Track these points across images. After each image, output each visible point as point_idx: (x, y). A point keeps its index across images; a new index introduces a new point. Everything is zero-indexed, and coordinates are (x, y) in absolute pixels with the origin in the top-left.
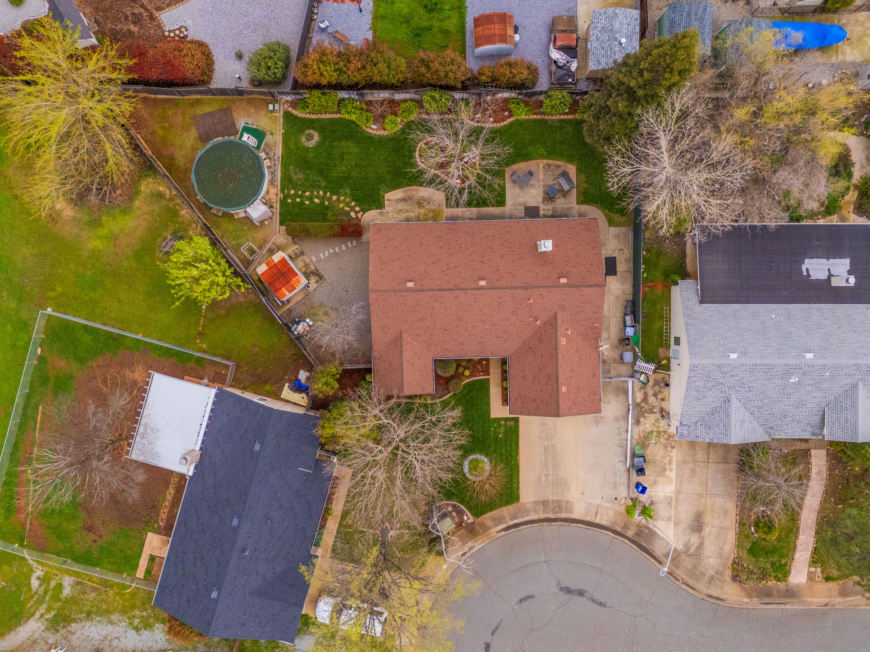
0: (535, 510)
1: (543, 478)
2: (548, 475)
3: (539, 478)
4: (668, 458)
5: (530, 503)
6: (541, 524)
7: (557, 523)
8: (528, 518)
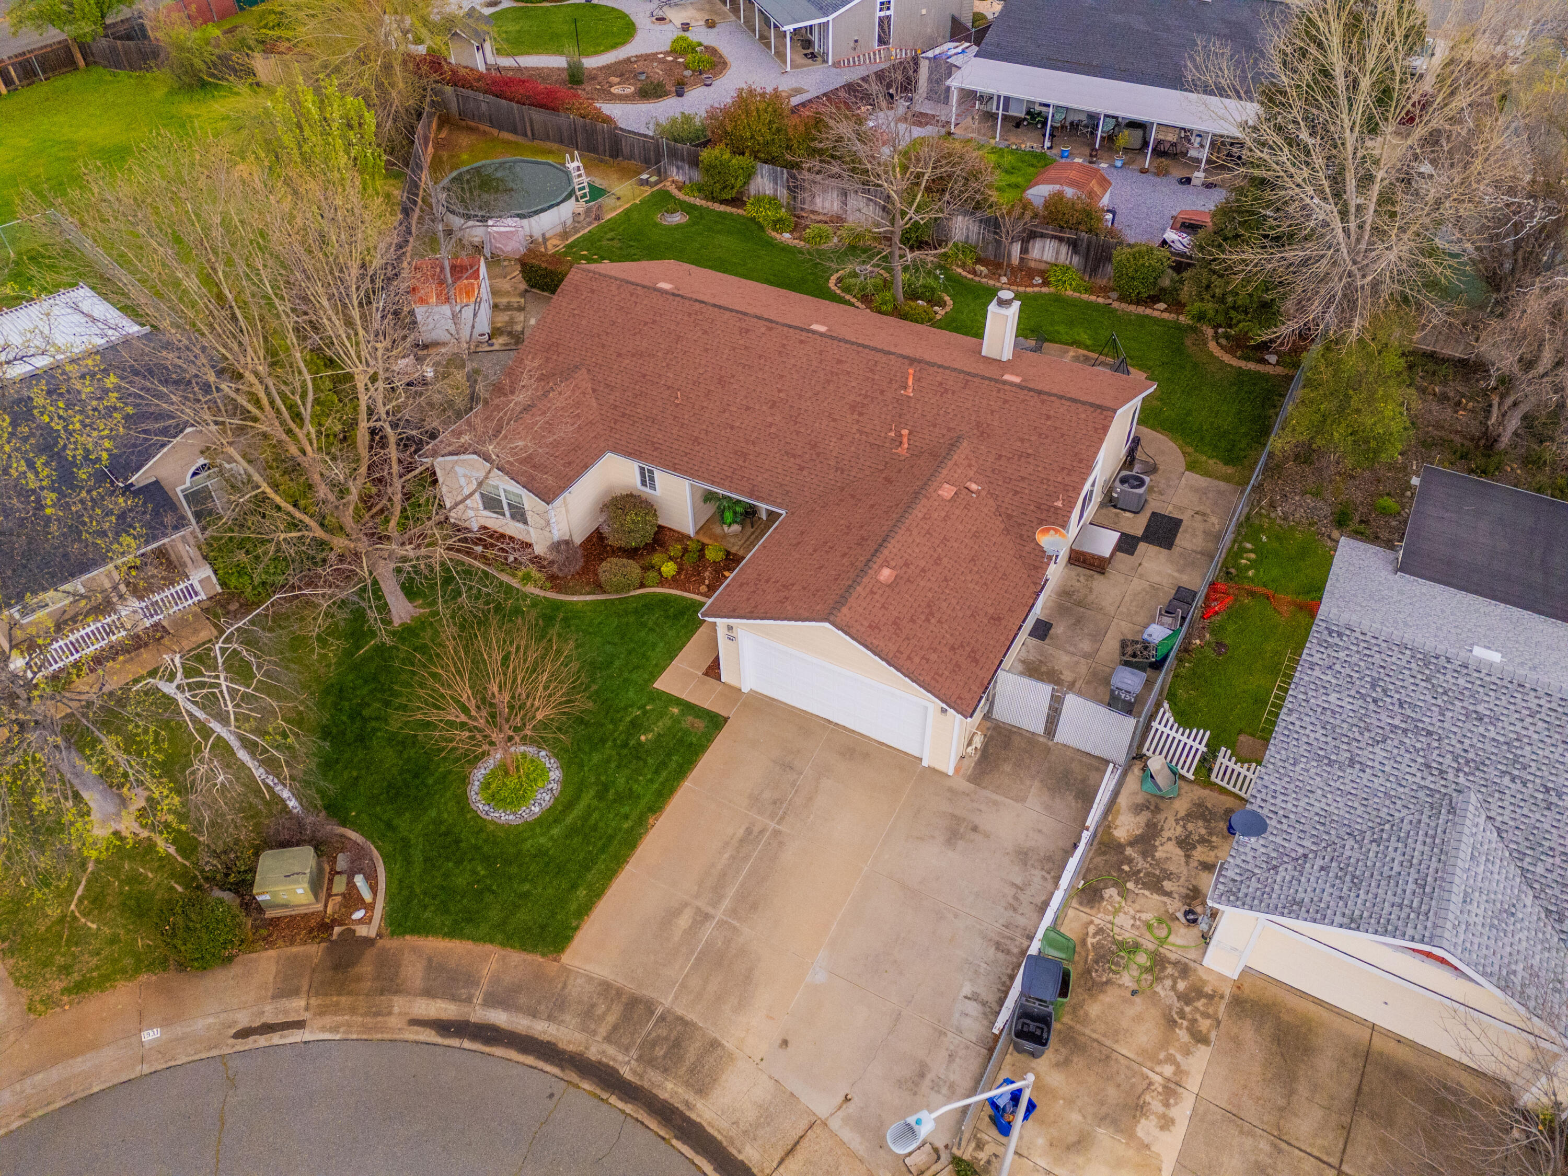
0: (588, 1014)
1: (684, 921)
2: (707, 917)
3: (674, 913)
4: (1168, 1070)
5: (590, 979)
6: (574, 1077)
7: (628, 1108)
8: (542, 1029)
